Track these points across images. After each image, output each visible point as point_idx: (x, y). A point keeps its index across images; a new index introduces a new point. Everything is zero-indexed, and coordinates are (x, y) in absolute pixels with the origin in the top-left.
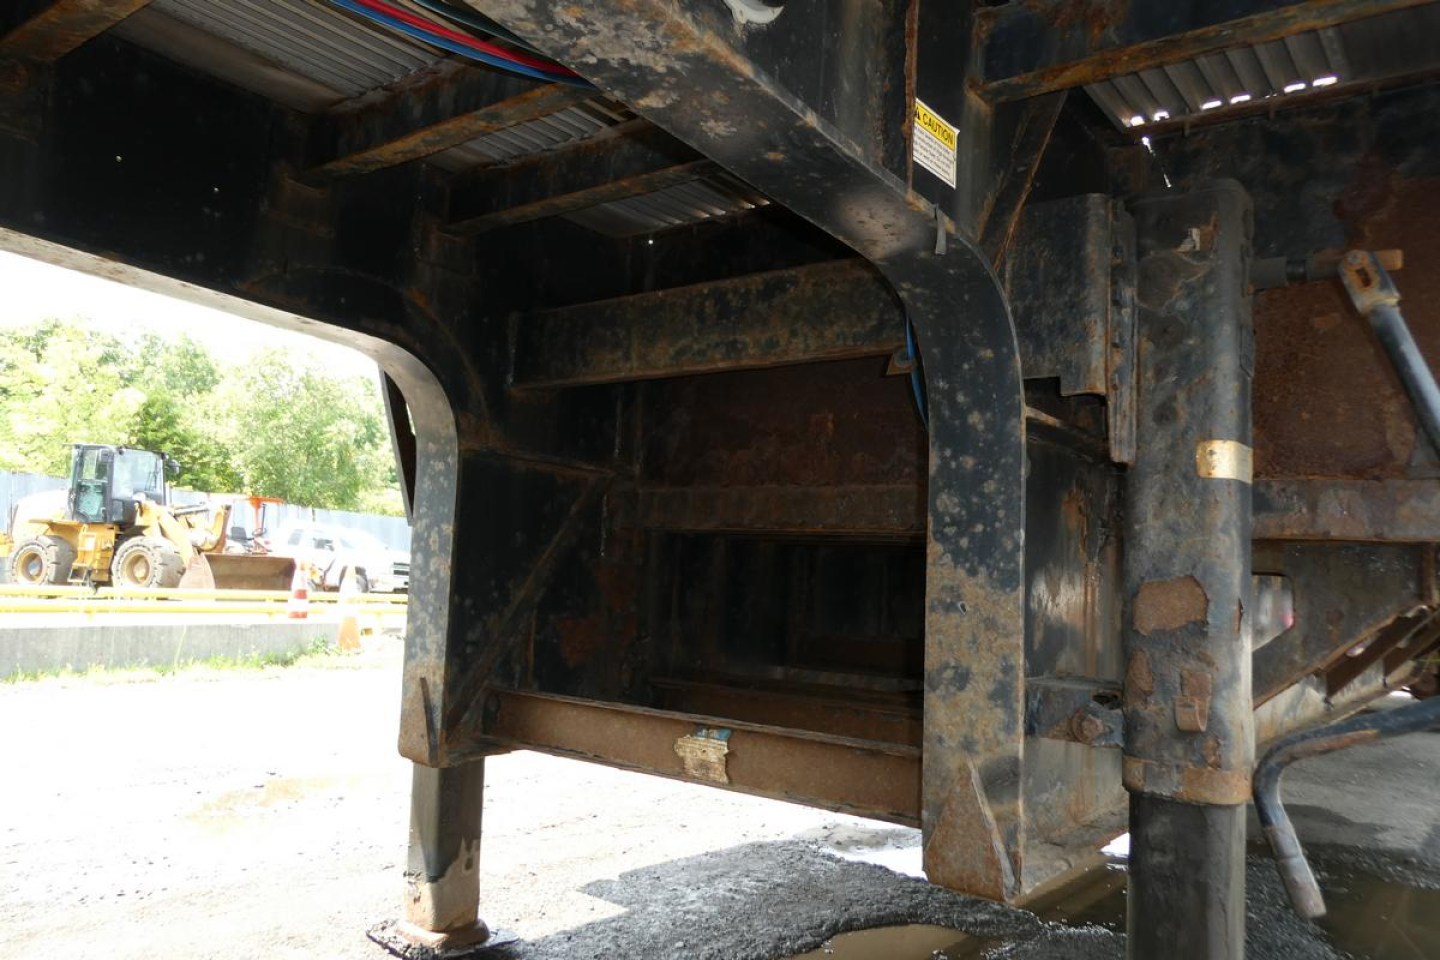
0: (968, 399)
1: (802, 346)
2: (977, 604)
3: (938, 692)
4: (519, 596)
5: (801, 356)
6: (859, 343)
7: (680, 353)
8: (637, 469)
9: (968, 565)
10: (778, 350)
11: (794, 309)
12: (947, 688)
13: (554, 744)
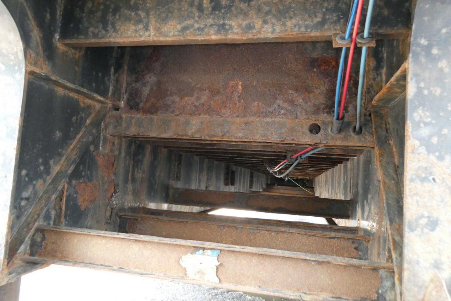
0: (440, 52)
1: (270, 30)
2: (443, 178)
3: (416, 232)
4: (56, 169)
5: (270, 36)
6: (309, 30)
7: (185, 29)
8: (122, 104)
9: (437, 154)
10: (254, 31)
11: (266, 8)
12: (422, 230)
13: (88, 261)
